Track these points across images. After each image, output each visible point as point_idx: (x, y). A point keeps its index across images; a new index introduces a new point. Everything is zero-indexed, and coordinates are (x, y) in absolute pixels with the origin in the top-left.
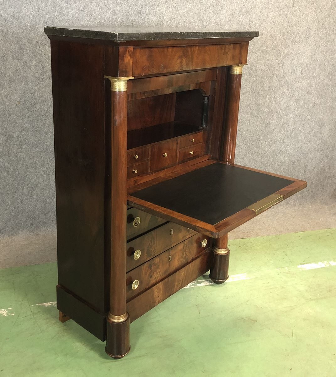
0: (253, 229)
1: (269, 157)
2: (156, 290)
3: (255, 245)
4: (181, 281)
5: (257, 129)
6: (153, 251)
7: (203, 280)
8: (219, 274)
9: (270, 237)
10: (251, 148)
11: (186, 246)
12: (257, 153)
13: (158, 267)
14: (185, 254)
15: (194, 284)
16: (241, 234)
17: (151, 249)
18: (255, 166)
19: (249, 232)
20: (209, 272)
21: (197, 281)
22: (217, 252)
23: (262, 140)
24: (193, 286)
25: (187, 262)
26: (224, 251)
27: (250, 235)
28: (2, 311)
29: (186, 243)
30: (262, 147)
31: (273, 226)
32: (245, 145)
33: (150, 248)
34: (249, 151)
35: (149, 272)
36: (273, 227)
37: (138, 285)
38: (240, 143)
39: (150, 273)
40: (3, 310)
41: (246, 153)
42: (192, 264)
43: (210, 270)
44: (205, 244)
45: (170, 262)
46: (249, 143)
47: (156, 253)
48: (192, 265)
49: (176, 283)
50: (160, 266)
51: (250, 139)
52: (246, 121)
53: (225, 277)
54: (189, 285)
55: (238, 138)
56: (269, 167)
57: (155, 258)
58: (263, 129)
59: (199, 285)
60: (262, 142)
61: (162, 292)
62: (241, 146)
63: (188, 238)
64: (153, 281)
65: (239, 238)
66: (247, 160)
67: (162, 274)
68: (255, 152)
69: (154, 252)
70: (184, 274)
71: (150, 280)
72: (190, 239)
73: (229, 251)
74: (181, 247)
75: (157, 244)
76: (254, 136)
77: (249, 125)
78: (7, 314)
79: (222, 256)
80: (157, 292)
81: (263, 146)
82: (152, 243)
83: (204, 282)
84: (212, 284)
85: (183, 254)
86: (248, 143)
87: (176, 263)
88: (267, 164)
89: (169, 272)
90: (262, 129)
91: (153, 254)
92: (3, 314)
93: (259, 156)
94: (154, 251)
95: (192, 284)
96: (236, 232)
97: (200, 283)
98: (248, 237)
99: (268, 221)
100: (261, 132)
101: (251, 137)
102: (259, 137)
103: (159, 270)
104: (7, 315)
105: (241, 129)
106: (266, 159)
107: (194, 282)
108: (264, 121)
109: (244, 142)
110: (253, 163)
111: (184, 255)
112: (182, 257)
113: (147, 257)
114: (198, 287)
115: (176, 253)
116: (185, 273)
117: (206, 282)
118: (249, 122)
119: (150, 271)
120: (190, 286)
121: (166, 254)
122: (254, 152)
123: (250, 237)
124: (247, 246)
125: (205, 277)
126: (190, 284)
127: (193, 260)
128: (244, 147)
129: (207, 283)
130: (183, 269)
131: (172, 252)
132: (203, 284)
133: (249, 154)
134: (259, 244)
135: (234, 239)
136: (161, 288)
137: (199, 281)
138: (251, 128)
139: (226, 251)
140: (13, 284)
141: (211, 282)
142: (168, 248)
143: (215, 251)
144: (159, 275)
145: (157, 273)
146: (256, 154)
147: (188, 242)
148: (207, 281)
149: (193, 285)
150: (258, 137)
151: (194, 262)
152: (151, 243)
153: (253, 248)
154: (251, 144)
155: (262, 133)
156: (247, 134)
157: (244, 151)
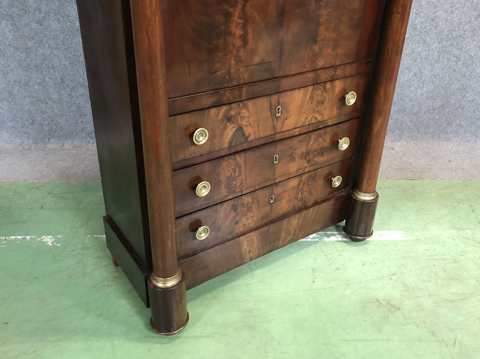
0: (431, 168)
1: (474, 65)
2: (245, 242)
3: (428, 191)
4: (293, 232)
5: (462, 18)
6: (238, 185)
7: (335, 233)
8: (358, 228)
9: (454, 182)
10: (447, 49)
11: (304, 184)
12: (457, 58)
13: (250, 209)
14: (302, 194)
15: (319, 236)
16: (411, 173)
17: (234, 183)
18: (451, 78)
19: (424, 172)
20: (344, 223)
21: (325, 232)
22: (358, 197)
23: (468, 37)
24: (317, 240)
25: (304, 206)
26: (369, 196)
27: (423, 177)
28: (48, 238)
29: (303, 178)
30: (465, 48)
31: (463, 167)
32: (439, 43)
33: (233, 180)
34: (445, 53)
35: (232, 216)
36: (463, 169)
37: (207, 235)
38: (431, 40)
39: (235, 217)
40: (50, 237)
41: (439, 56)
42: (313, 209)
43: (345, 220)
44: (337, 183)
45: (274, 205)
46: (446, 41)
47: (246, 189)
48: (312, 211)
49: (283, 235)
50: (254, 209)
51: (448, 35)
52: (446, 6)
53: (368, 233)
54: (311, 236)
55: (430, 32)
56: (472, 81)
57: (243, 197)
58: (473, 19)
59: (326, 239)
60: (467, 41)
61: (256, 245)
62: (432, 45)
63: (308, 172)
64: (239, 229)
65: (406, 179)
66: (439, 68)
67: (258, 220)
68: (454, 56)
69: (240, 187)
70: (298, 223)
71: (234, 228)
72: (312, 173)
73: (377, 196)
74: (294, 183)
75: (245, 176)
76: (456, 31)
77: (451, 11)
78: (52, 243)
79: (364, 203)
80: (246, 245)
81: (468, 48)
82: (237, 174)
83: (334, 235)
84: (347, 240)
85: (297, 194)
86: (444, 41)
87: (284, 206)
88: (470, 76)
89: (270, 218)
90: (471, 19)
91: (238, 190)
92: (48, 242)
93: (460, 63)
94: (240, 185)
95: (316, 236)
96: (404, 169)
97: (328, 236)
98: (419, 178)
99: (456, 159)
100: (469, 24)
101: (451, 31)
102: (464, 31)
103: (252, 215)
104: (51, 245)
105: (436, 17)
106: (470, 67)
107: (320, 233)
108: (476, 7)
109: (438, 39)
110: (448, 73)
111: (300, 196)
112: (296, 198)
113: (226, 194)
114: (324, 241)
115: (284, 192)
116: (300, 222)
117: (338, 236)
118: (452, 7)
119: (233, 214)
120: (312, 239)
121: (266, 192)
122: (452, 56)
123: (423, 178)
124: (416, 191)
125: (338, 228)
126: (314, 235)
127: (316, 203)
128: (437, 47)
129: (339, 238)
130: (297, 216)
131: (277, 190)
132: (333, 238)
133: (443, 58)
134: (435, 190)
135: (399, 179)
136: (255, 240)
137: (328, 233)
138: (453, 17)
139: (372, 196)
140: (80, 203)
141: (346, 238)
142: (269, 183)
143: (356, 194)
144: (252, 222)
145: (247, 218)
146: (455, 59)
147: (307, 179)
148: (341, 234)
149: (316, 238)
150: (462, 32)
151: (316, 207)
152: (234, 173)
153: (424, 194)
154: (449, 43)
155: (470, 26)
156: (444, 27)
157: (436, 54)
